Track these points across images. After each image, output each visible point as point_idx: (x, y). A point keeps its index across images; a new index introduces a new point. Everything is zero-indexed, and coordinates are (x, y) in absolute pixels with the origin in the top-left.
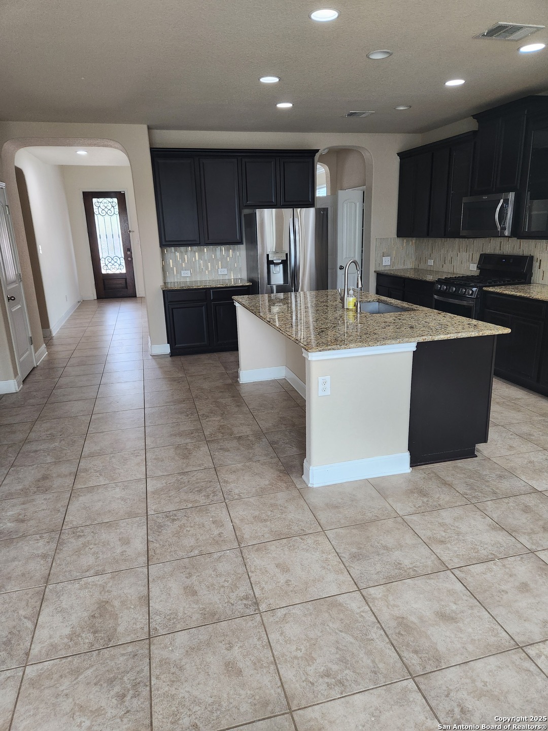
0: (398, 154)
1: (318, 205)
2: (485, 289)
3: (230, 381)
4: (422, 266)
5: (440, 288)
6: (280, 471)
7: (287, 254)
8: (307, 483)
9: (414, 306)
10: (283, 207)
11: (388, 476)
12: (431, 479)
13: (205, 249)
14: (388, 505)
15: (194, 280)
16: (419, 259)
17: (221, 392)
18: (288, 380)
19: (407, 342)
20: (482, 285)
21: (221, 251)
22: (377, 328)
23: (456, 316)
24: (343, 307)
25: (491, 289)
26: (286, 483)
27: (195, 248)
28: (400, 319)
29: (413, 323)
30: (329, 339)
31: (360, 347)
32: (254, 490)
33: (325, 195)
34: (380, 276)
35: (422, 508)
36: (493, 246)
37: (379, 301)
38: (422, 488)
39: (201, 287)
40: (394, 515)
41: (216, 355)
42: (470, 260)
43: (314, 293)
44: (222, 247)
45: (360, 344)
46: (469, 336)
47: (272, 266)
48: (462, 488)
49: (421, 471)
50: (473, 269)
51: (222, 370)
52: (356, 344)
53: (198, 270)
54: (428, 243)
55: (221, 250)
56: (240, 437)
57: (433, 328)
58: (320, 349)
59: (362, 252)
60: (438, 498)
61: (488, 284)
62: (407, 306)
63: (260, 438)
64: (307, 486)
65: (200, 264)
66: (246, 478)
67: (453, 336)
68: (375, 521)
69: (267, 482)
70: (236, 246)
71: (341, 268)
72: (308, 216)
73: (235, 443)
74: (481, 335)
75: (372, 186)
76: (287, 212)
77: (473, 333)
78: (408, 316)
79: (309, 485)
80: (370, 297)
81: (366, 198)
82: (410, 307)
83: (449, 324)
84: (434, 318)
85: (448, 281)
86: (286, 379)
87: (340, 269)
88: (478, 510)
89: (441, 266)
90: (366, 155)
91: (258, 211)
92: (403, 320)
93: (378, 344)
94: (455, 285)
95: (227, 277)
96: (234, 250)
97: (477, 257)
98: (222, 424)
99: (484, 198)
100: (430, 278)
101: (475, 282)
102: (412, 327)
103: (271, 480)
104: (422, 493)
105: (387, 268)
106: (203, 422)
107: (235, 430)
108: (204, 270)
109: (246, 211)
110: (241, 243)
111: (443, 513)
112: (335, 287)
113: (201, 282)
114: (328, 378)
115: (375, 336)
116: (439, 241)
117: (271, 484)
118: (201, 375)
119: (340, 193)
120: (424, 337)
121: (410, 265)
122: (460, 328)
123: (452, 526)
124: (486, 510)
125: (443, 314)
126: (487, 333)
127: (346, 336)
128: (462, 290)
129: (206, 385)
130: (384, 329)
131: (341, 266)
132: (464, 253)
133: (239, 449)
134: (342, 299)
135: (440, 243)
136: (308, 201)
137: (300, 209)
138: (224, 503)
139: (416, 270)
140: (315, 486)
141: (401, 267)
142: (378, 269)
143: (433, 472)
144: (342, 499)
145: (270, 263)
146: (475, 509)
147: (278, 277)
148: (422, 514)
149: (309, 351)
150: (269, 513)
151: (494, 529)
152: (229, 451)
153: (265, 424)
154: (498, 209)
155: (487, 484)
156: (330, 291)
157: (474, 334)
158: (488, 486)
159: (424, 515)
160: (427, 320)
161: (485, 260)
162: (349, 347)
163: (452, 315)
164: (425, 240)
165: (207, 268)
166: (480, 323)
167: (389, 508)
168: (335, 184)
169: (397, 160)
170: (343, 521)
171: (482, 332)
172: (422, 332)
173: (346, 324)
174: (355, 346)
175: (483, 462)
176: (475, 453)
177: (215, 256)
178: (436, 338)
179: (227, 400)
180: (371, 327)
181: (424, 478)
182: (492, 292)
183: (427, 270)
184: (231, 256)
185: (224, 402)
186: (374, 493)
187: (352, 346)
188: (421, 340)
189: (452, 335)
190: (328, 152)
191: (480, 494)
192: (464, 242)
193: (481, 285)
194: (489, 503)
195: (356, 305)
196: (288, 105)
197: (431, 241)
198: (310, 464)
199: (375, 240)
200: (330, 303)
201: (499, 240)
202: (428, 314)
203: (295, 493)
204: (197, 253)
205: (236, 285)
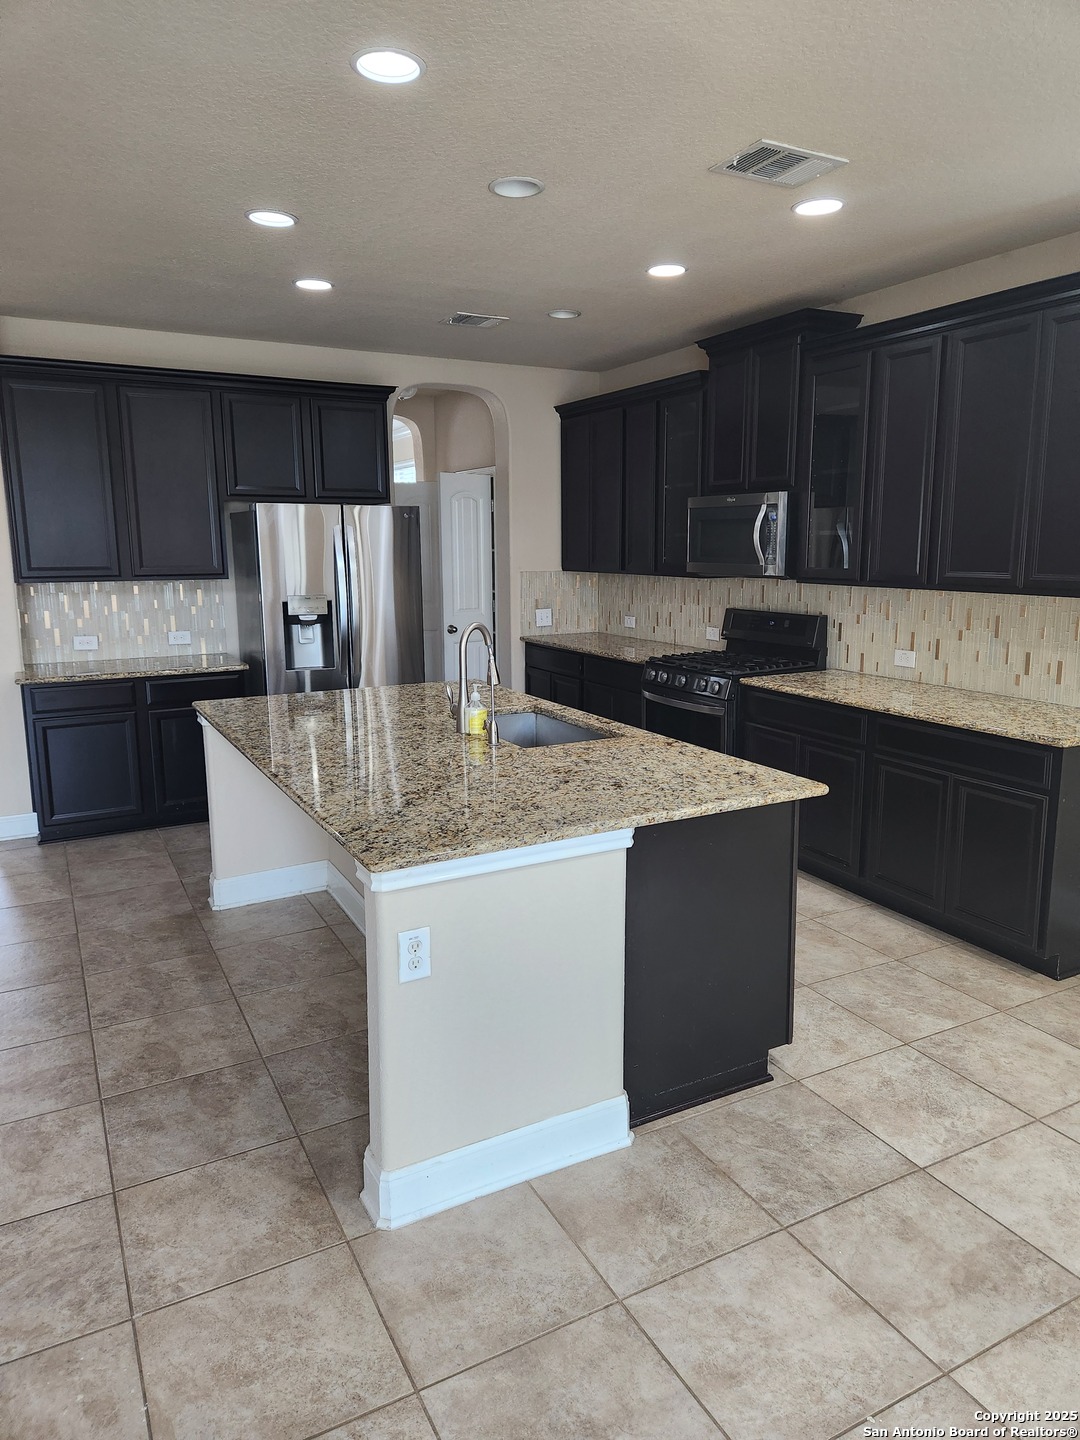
0: (558, 409)
1: (399, 499)
2: (743, 680)
3: (186, 907)
4: (613, 629)
5: (656, 676)
6: (303, 1183)
7: (329, 603)
8: (373, 1217)
9: (615, 726)
10: (320, 500)
11: (578, 1165)
12: (679, 1160)
13: (136, 588)
14: (586, 1265)
15: (105, 657)
16: (607, 614)
17: (161, 939)
18: (333, 895)
19: (613, 828)
20: (739, 673)
21: (175, 593)
22: (539, 788)
23: (705, 750)
24: (458, 730)
25: (755, 682)
26: (314, 1223)
27: (108, 585)
28: (587, 762)
29: (620, 774)
30: (424, 829)
31: (502, 848)
32: (222, 1261)
33: (414, 481)
34: (531, 647)
35: (671, 1261)
36: (747, 595)
37: (537, 711)
38: (663, 1194)
39: (121, 676)
40: (602, 1297)
41: (157, 836)
42: (706, 620)
43: (395, 690)
44: (176, 583)
45: (502, 840)
46: (746, 806)
47: (296, 628)
48: (753, 1181)
49: (655, 1139)
50: (710, 637)
51: (170, 875)
52: (493, 842)
53: (117, 635)
54: (621, 584)
55: (175, 591)
56: (198, 1079)
57: (665, 786)
58: (400, 861)
59: (494, 599)
60: (705, 1222)
61: (748, 671)
62: (597, 724)
63: (252, 1077)
64: (373, 1226)
65: (122, 623)
66: (203, 1220)
67: (710, 808)
68: (557, 1327)
69: (262, 1229)
70: (212, 583)
71: (452, 630)
72: (375, 524)
73: (180, 1101)
74: (769, 802)
75: (507, 468)
76: (331, 511)
77: (753, 799)
78: (604, 752)
79: (380, 1225)
80: (515, 701)
81: (496, 490)
82: (605, 726)
83: (696, 773)
84: (661, 757)
85: (668, 663)
86: (330, 891)
87: (450, 632)
88: (800, 1249)
89: (650, 630)
90: (493, 405)
91: (261, 509)
92: (597, 763)
93: (546, 838)
94: (684, 672)
95: (190, 651)
96: (207, 590)
97: (719, 616)
98: (153, 1039)
99: (729, 500)
100: (631, 655)
101: (722, 666)
102: (618, 785)
103: (274, 1220)
104: (668, 1211)
105: (545, 632)
106: (100, 1036)
107: (187, 1056)
108: (132, 633)
109: (236, 507)
110: (222, 574)
111: (725, 1272)
112: (439, 676)
113: (124, 662)
114: (424, 933)
115: (537, 815)
116: (644, 581)
117: (274, 1234)
118: (114, 893)
119: (444, 477)
120: (650, 815)
121: (588, 626)
122: (722, 785)
123: (748, 1314)
124: (818, 1245)
125: (679, 745)
126: (783, 796)
127: (467, 816)
128: (699, 682)
129: (122, 922)
130: (557, 793)
131: (451, 626)
132: (694, 607)
133: (190, 1119)
134: (456, 713)
135: (646, 584)
136: (376, 491)
137: (358, 507)
138: (128, 1327)
139: (602, 636)
140: (394, 1225)
141: (572, 629)
142: (527, 634)
143: (685, 1138)
144: (466, 1261)
145: (290, 621)
146: (793, 1246)
147: (310, 652)
148: (672, 1282)
149: (372, 868)
150: (262, 1345)
151: (846, 1308)
152: (161, 1128)
153: (269, 1031)
154: (758, 523)
155: (807, 1160)
156: (429, 688)
157: (755, 801)
158: (810, 1167)
159: (676, 1288)
160: (649, 764)
161: (737, 621)
162: (475, 851)
163: (698, 749)
164: (618, 577)
165: (140, 631)
166: (761, 769)
167: (590, 1275)
168: (433, 461)
169: (555, 421)
170: (470, 1344)
171: (773, 795)
172: (642, 800)
173: (466, 780)
174: (491, 847)
175: (787, 1092)
176: (769, 1072)
177: (162, 604)
178: (678, 815)
179: (174, 963)
180: (525, 786)
181: (665, 1160)
182: (758, 688)
183: (624, 638)
184: (200, 603)
185: (165, 969)
186: (551, 1229)
187: (482, 847)
188: (643, 820)
189: (710, 806)
190: (416, 397)
191: (797, 1196)
192: (693, 584)
193: (735, 672)
194: (821, 1220)
195: (486, 727)
196: (323, 286)
197: (628, 579)
198: (380, 1166)
199: (519, 575)
200: (430, 718)
201: (758, 582)
202: (647, 746)
203: (340, 1258)
204: (114, 597)
205: (211, 670)
